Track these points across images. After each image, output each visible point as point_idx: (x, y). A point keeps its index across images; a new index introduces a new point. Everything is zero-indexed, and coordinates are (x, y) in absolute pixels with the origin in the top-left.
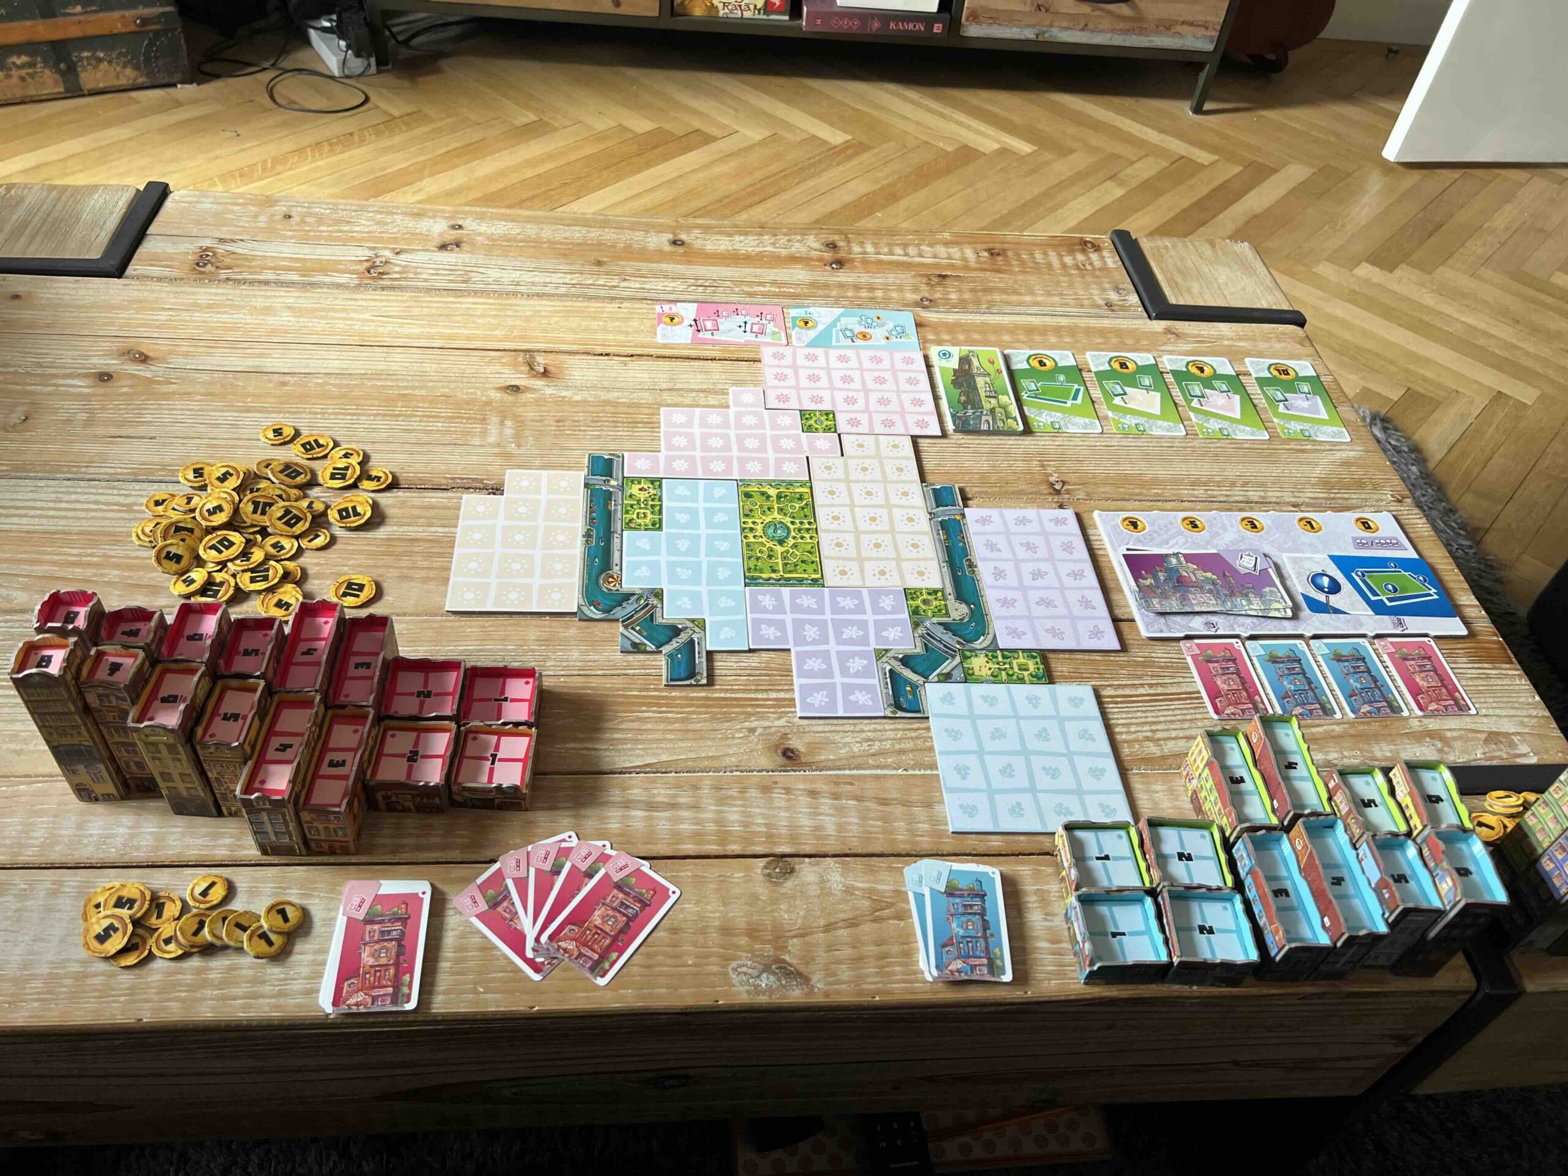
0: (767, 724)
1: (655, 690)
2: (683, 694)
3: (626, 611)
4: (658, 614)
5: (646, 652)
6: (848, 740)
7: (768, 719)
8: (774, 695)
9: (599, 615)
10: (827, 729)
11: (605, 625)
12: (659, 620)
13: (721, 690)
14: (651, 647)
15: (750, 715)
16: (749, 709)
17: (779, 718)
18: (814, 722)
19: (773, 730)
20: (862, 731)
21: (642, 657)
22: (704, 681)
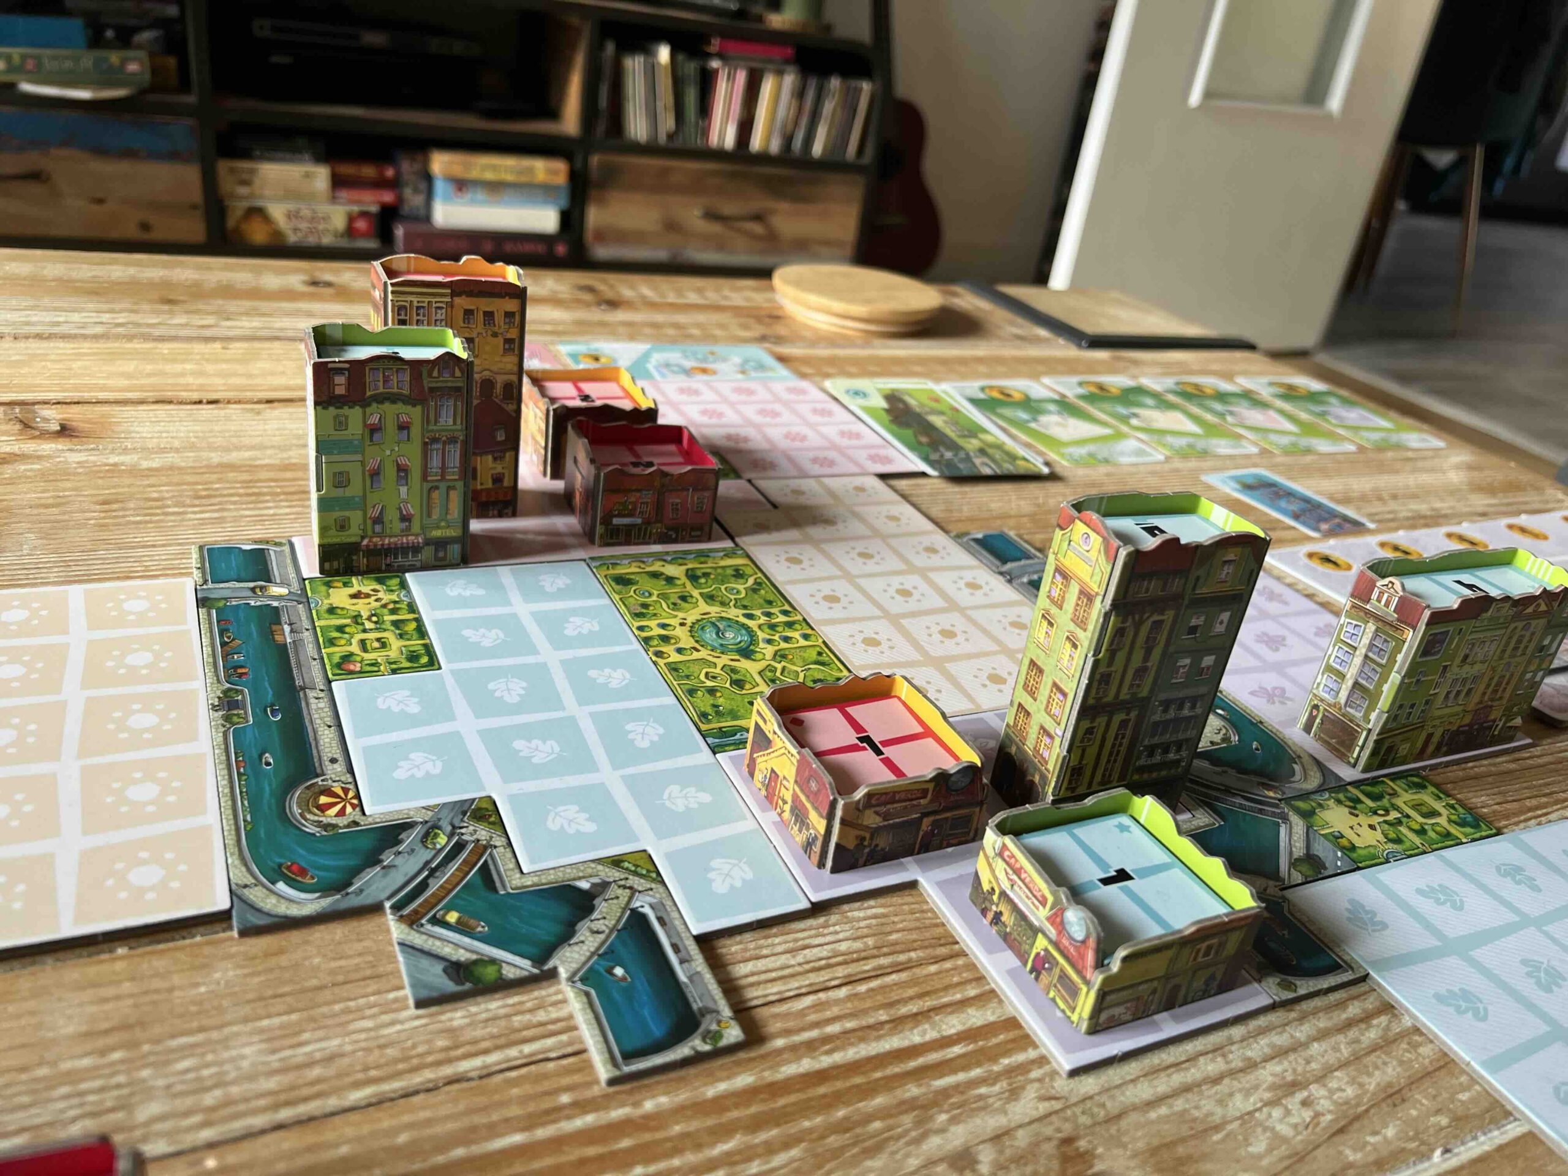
0: (992, 1123)
1: (581, 1107)
2: (683, 1096)
3: (397, 878)
4: (504, 864)
5: (503, 986)
6: (1240, 1104)
7: (982, 1106)
8: (952, 1025)
9: (309, 904)
10: (1162, 1085)
11: (338, 931)
12: (514, 881)
13: (797, 1051)
14: (516, 965)
15: (924, 1108)
16: (913, 1090)
17: (1014, 1094)
18: (1114, 1075)
19: (1022, 1138)
20: (1251, 1065)
21: (494, 1005)
22: (733, 1034)
